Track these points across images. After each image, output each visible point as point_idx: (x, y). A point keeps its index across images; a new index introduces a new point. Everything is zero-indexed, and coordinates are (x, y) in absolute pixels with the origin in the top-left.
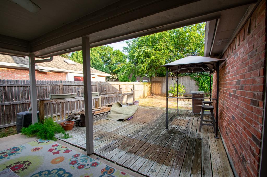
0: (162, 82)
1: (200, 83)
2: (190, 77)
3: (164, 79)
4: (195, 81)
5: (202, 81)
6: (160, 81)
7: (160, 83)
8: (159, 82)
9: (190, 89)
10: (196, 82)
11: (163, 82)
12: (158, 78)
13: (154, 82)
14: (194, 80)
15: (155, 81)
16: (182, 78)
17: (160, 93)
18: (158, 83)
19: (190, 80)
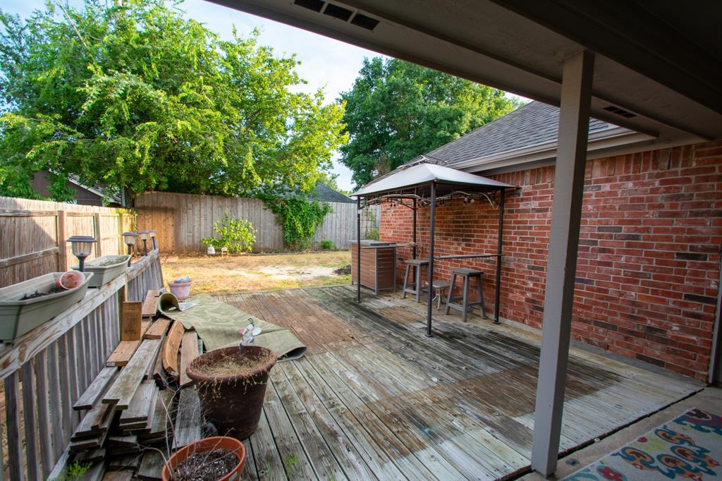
0: (176, 210)
1: (286, 218)
2: (262, 203)
3: (184, 200)
4: (274, 212)
5: (291, 214)
6: (168, 206)
7: (169, 214)
8: (165, 210)
9: (262, 233)
10: (277, 215)
11: (180, 211)
12: (161, 197)
13: (144, 208)
14: (271, 210)
15: (150, 205)
16: (242, 204)
17: (170, 244)
18: (163, 214)
19: (263, 211)
